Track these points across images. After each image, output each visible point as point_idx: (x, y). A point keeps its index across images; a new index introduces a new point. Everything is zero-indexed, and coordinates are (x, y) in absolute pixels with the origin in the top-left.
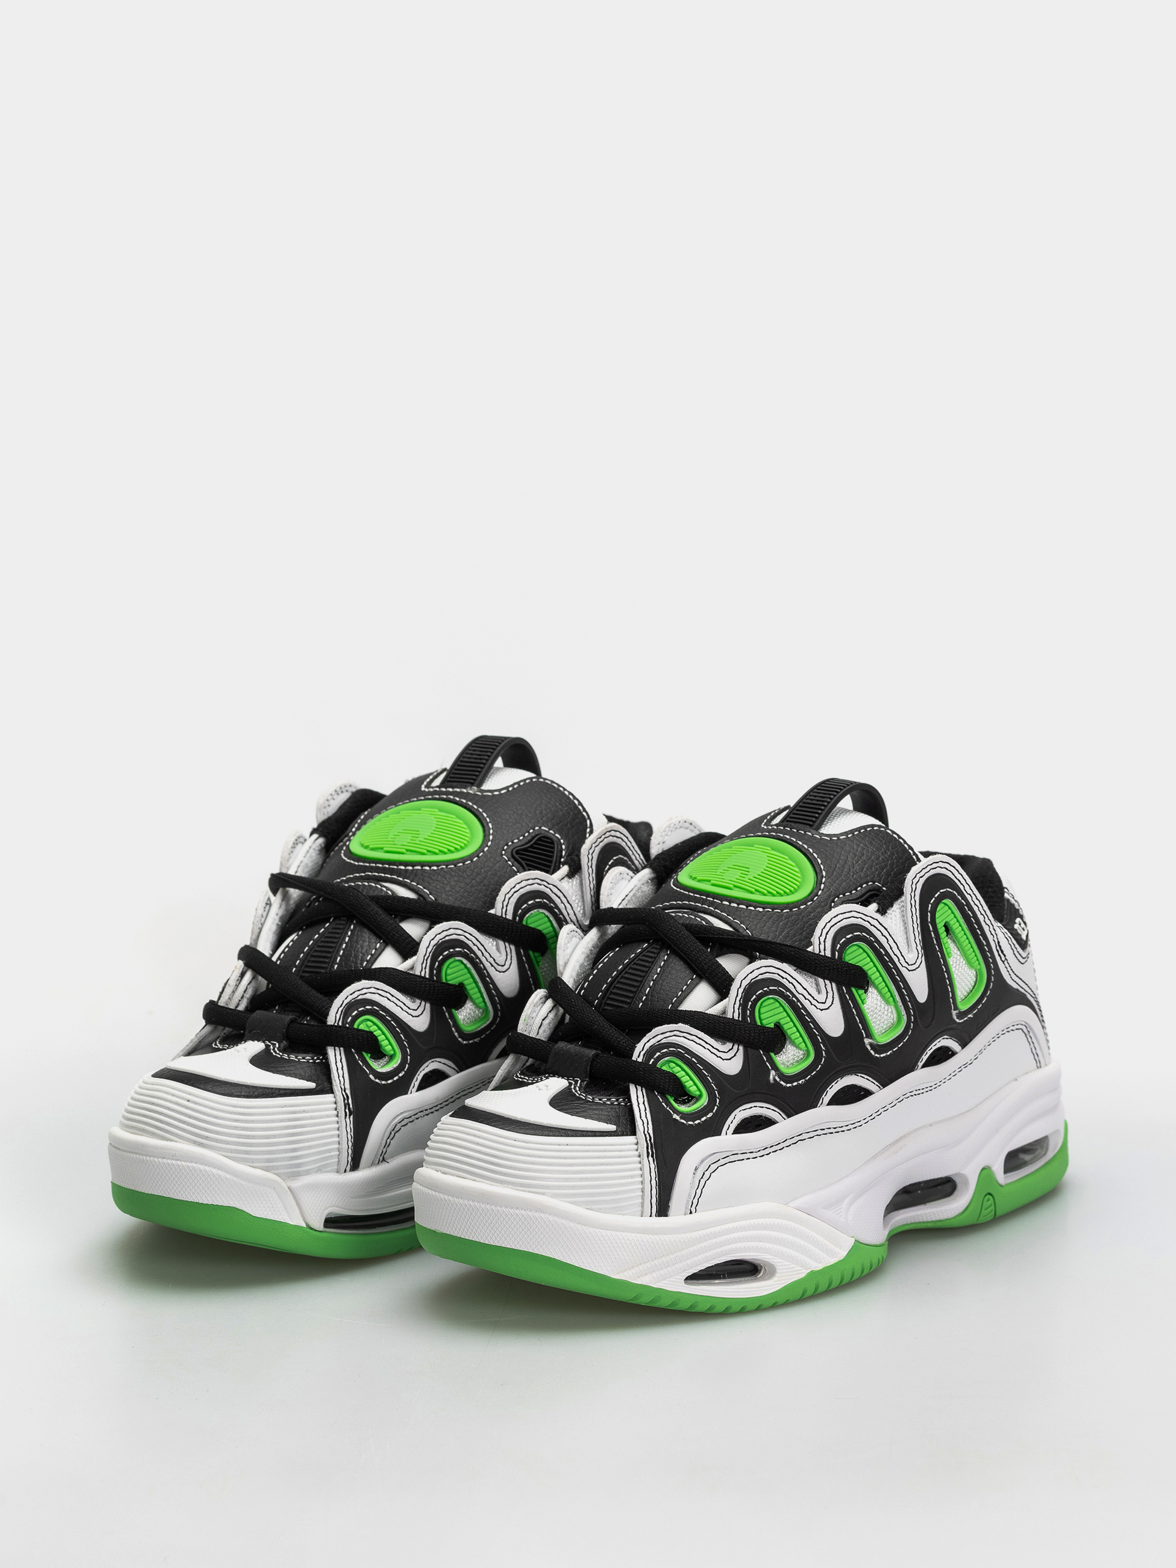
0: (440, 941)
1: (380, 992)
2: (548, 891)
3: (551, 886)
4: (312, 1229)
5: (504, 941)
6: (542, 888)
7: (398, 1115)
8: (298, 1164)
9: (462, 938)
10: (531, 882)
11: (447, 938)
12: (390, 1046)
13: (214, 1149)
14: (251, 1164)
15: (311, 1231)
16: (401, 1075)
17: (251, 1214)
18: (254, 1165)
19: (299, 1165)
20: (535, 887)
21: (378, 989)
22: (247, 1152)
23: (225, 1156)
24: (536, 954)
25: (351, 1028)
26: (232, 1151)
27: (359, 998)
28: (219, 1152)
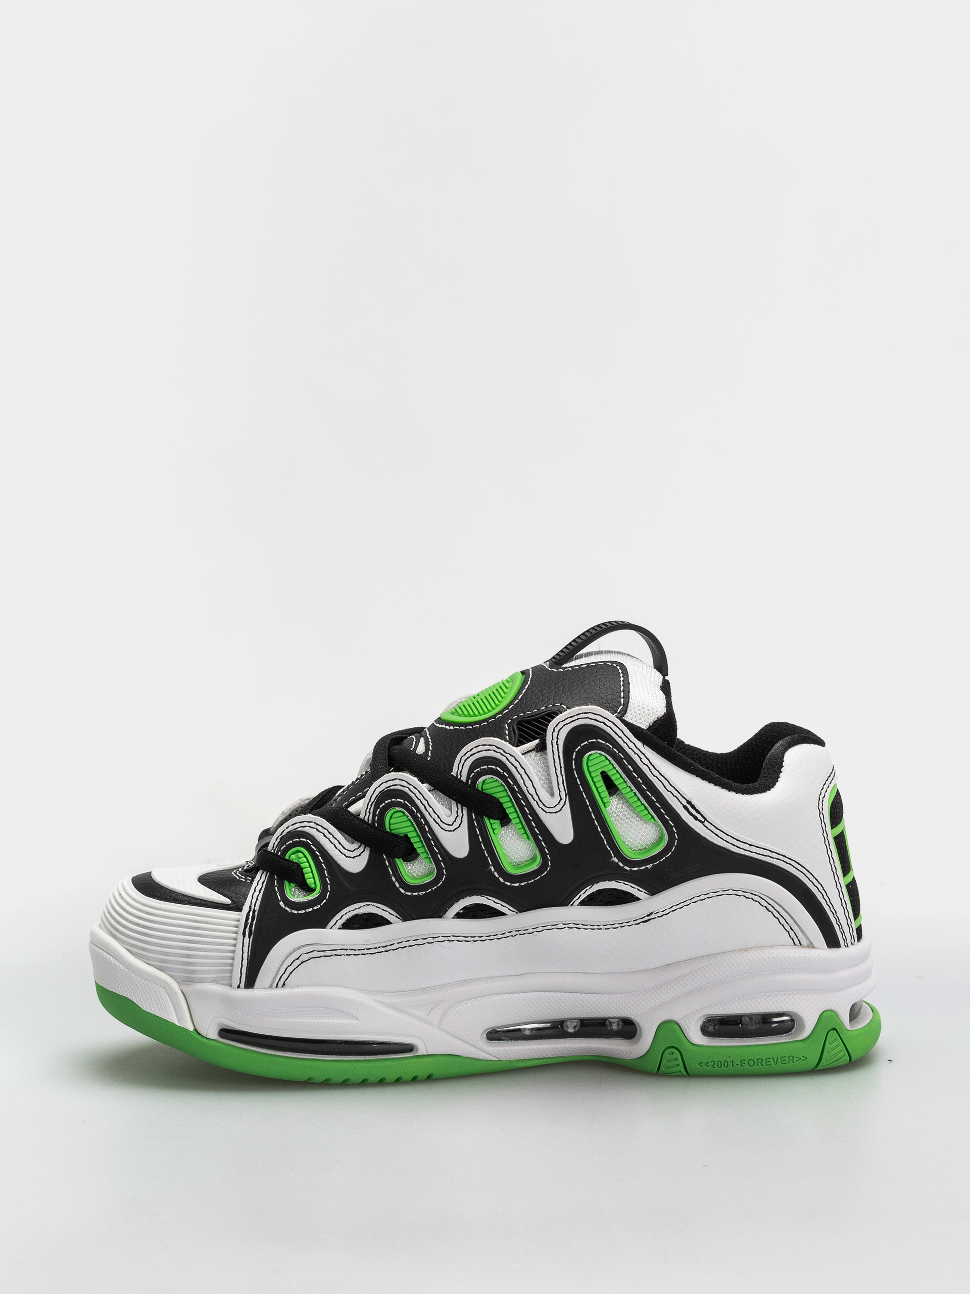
0: (386, 789)
1: (319, 827)
2: (504, 759)
3: (507, 755)
4: (199, 1034)
5: (457, 802)
6: (498, 756)
7: (304, 946)
8: (192, 970)
9: (406, 790)
10: (487, 747)
11: (392, 788)
12: (312, 880)
13: (119, 940)
14: (146, 961)
15: (198, 1036)
16: (315, 908)
17: (140, 1006)
18: (149, 962)
19: (193, 972)
20: (491, 754)
21: (318, 825)
22: (143, 949)
23: (127, 950)
24: (492, 821)
25: (282, 857)
26: (132, 945)
27: (299, 829)
28: (123, 944)
